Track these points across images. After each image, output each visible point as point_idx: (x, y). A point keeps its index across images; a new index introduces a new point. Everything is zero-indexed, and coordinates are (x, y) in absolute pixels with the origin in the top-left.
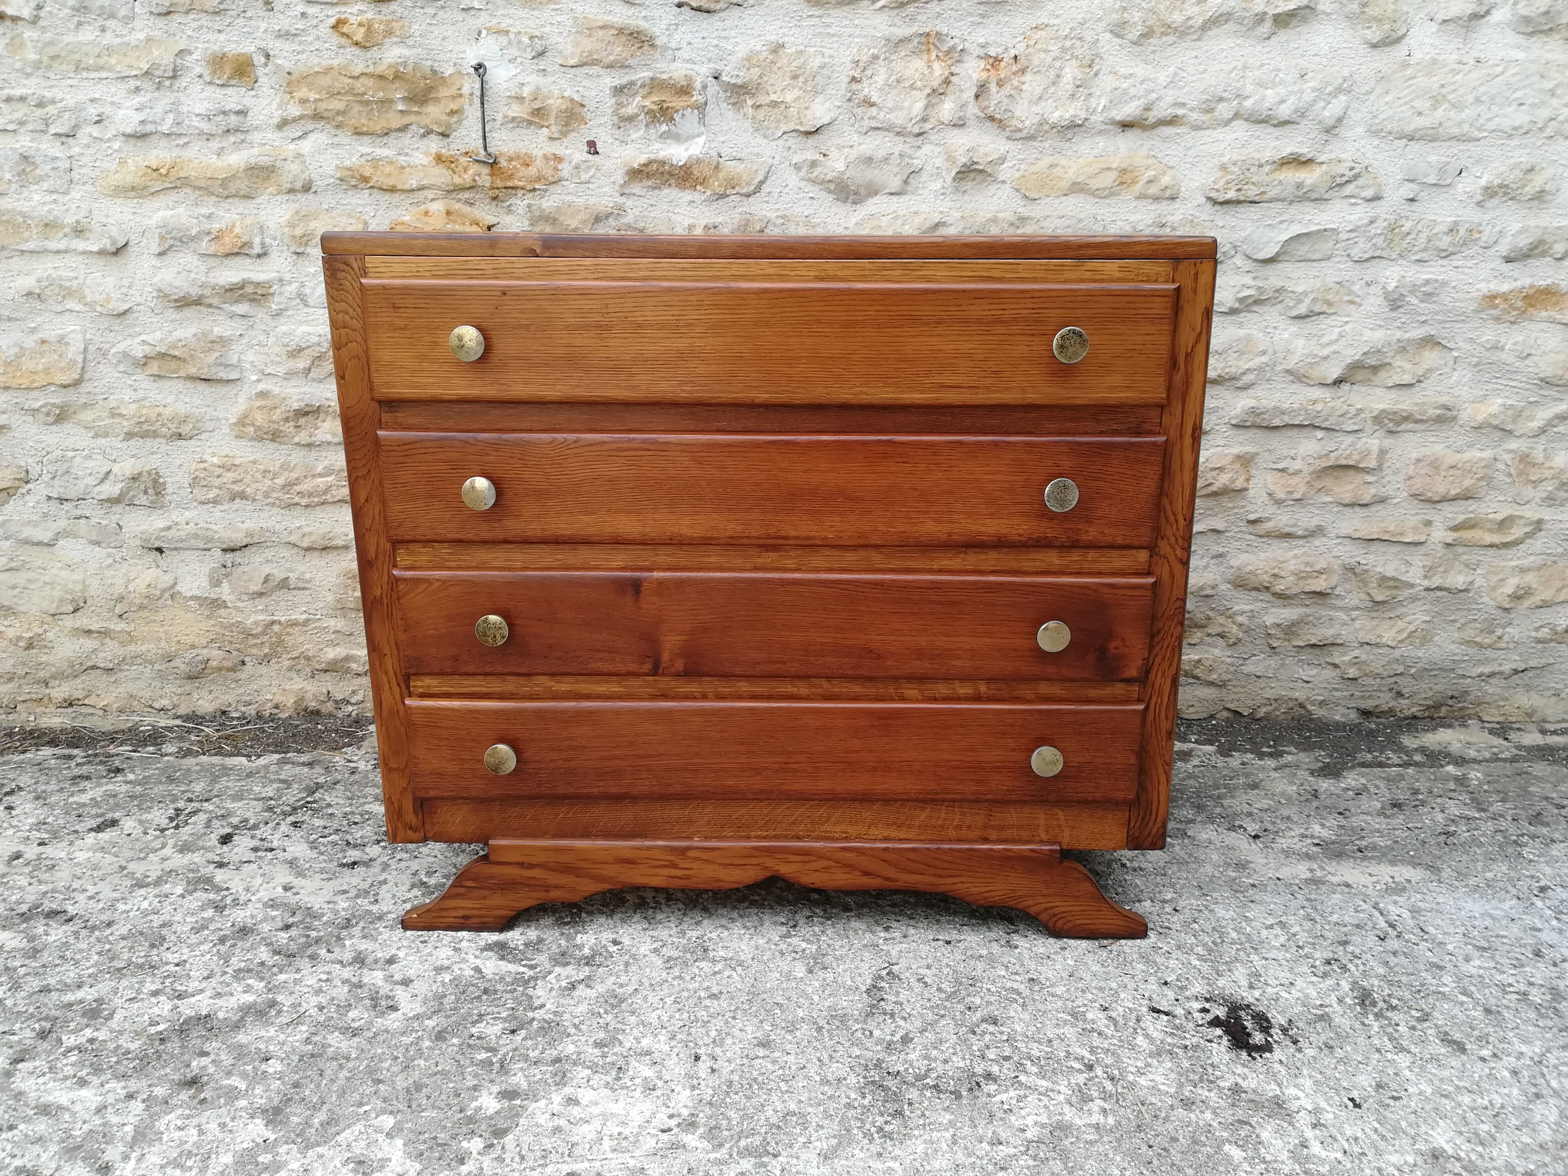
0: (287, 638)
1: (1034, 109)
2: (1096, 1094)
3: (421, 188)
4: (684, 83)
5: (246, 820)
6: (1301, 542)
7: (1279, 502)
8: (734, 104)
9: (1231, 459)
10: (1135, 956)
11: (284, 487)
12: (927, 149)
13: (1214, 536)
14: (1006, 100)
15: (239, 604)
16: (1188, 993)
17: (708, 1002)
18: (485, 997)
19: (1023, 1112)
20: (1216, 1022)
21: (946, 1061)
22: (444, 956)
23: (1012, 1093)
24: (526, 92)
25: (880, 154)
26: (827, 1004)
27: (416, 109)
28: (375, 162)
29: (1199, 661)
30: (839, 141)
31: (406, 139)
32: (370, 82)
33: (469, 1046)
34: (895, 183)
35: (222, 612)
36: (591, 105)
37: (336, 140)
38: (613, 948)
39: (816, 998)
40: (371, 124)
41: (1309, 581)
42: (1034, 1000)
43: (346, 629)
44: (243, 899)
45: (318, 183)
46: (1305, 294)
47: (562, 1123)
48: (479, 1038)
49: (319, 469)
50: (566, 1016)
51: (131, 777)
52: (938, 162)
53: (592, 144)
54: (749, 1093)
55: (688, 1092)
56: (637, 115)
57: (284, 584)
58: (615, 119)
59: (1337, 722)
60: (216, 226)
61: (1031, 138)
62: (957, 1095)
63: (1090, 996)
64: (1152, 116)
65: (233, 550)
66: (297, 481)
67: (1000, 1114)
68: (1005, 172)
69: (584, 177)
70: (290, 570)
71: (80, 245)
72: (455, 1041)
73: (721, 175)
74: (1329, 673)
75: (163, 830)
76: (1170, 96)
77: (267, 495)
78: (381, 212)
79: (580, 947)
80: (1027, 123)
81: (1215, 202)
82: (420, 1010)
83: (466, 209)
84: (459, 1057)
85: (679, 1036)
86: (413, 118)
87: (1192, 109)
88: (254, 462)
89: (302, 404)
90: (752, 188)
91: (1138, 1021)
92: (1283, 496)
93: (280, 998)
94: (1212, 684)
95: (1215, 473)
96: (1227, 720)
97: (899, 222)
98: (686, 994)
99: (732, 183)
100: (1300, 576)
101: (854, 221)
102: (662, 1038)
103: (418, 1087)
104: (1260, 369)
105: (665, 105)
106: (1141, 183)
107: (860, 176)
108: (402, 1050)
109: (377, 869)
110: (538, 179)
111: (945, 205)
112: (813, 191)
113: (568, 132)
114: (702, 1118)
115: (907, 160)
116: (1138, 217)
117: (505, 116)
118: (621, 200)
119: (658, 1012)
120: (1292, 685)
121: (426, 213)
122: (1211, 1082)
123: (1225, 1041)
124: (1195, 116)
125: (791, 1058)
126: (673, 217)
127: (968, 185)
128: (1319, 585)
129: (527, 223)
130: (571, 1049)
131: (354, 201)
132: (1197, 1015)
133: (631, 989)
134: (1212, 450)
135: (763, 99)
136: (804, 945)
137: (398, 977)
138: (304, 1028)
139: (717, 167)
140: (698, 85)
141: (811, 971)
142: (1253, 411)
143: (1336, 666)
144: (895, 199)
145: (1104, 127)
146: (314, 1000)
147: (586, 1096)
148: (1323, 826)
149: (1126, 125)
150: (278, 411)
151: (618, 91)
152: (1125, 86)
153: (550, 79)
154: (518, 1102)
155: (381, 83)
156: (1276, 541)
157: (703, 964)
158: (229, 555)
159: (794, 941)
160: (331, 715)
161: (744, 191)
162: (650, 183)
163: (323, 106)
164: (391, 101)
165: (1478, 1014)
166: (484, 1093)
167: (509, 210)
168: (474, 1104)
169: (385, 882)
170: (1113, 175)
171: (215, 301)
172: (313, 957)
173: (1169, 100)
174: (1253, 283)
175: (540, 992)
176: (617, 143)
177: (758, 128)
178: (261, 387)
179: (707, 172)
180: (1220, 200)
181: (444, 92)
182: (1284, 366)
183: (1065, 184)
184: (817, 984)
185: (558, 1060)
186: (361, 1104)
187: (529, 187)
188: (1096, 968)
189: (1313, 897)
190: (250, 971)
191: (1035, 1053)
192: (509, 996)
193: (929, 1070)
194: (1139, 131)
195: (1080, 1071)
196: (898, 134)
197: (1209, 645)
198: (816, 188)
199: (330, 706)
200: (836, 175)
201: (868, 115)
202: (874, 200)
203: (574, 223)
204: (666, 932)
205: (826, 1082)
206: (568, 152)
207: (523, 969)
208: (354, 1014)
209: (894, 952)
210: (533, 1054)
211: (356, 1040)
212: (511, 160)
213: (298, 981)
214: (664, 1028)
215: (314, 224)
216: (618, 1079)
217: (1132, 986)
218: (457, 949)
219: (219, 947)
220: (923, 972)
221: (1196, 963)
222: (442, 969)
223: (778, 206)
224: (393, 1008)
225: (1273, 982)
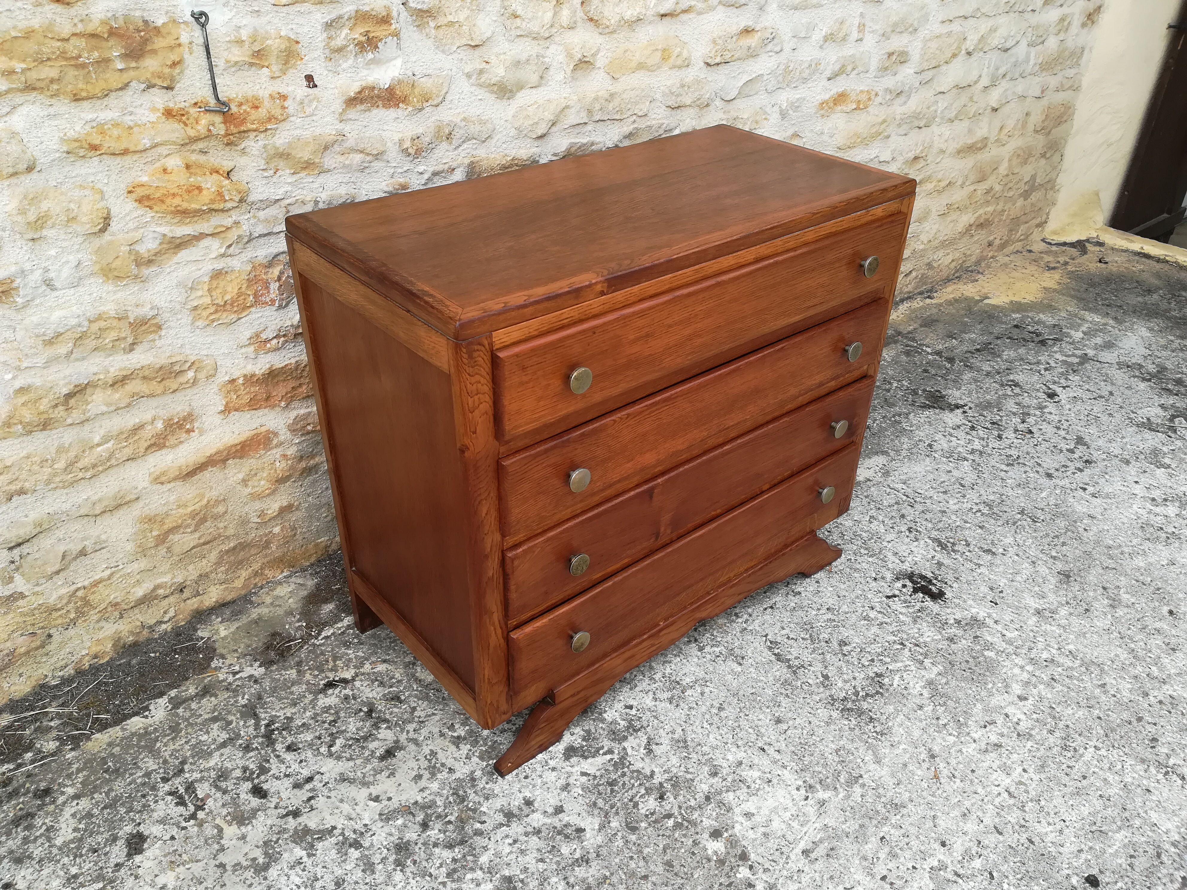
0: (91, 597)
1: (617, 10)
3: (156, 146)
4: (384, 14)
5: (245, 769)
8: (418, 26)
10: (848, 570)
11: (65, 469)
12: (553, 48)
14: (600, 5)
15: (37, 589)
16: (888, 580)
17: (723, 714)
18: (616, 788)
19: (911, 685)
20: (915, 591)
22: (554, 779)
23: (896, 678)
24: (244, 35)
25: (524, 57)
26: (771, 679)
27: (133, 64)
28: (101, 129)
30: (497, 50)
31: (127, 96)
32: (82, 43)
33: (655, 822)
34: (534, 78)
35: (21, 603)
36: (304, 41)
37: (51, 110)
38: (633, 712)
39: (763, 678)
40: (89, 87)
42: (843, 621)
43: (150, 566)
44: (359, 826)
45: (42, 161)
46: (748, 119)
47: (763, 830)
48: (652, 814)
49: (97, 439)
50: (674, 770)
51: (70, 791)
52: (561, 58)
53: (309, 78)
54: (808, 752)
56: (346, 46)
57: (83, 553)
58: (327, 51)
61: (613, 32)
62: (877, 693)
63: (859, 604)
64: (679, 8)
65: (19, 545)
66: (77, 459)
67: (905, 692)
68: (601, 61)
69: (309, 110)
70: (84, 539)
72: (643, 825)
73: (417, 92)
75: (193, 816)
77: (48, 482)
78: (114, 177)
79: (614, 722)
80: (613, 21)
81: (708, 64)
82: (596, 821)
83: (202, 158)
84: (661, 833)
85: (739, 743)
86: (132, 73)
88: (28, 457)
89: (71, 387)
90: (440, 99)
93: (507, 873)
97: (541, 109)
99: (426, 98)
101: (510, 114)
102: (734, 750)
103: (669, 864)
105: (371, 35)
106: (673, 57)
107: (513, 77)
108: (626, 851)
109: (412, 747)
110: (269, 120)
111: (567, 91)
112: (482, 93)
113: (287, 69)
114: (812, 782)
115: (541, 59)
116: (671, 82)
117: (227, 62)
118: (340, 126)
119: (711, 736)
121: (165, 170)
122: (946, 623)
123: (927, 598)
124: (698, 6)
125: (798, 720)
126: (384, 134)
127: (579, 73)
129: (263, 162)
130: (705, 787)
131: (83, 171)
132: (904, 590)
133: (679, 730)
135: (442, 21)
136: (717, 650)
137: (550, 810)
138: (554, 880)
139: (413, 85)
140: (394, 14)
141: (740, 664)
144: (534, 91)
145: (653, 19)
146: (530, 859)
147: (750, 806)
149: (664, 16)
150: (45, 401)
151: (329, 25)
153: (264, 20)
154: (726, 835)
155: (94, 42)
157: (689, 692)
158: (16, 551)
159: (708, 649)
160: (149, 641)
161: (435, 103)
162: (363, 107)
163: (33, 75)
164: (107, 61)
165: (980, 531)
166: (704, 842)
167: (243, 152)
168: (709, 852)
169: (433, 753)
170: (659, 54)
172: (478, 833)
174: (724, 116)
175: (638, 765)
176: (331, 74)
177: (440, 45)
178: (18, 384)
179: (407, 91)
180: (712, 63)
181: (159, 43)
183: (633, 65)
184: (752, 669)
185: (708, 798)
187: (262, 129)
188: (842, 586)
190: (455, 871)
191: (878, 650)
192: (626, 779)
193: (854, 688)
194: (670, 19)
195: (902, 649)
196: (535, 38)
198: (482, 91)
199: (145, 632)
200: (498, 78)
201: (515, 25)
202: (519, 95)
203: (306, 155)
204: (644, 684)
205: (828, 724)
206: (290, 89)
207: (608, 757)
208: (565, 850)
209: (758, 628)
210: (693, 803)
211: (594, 864)
212: (240, 104)
213: (497, 855)
214: (727, 743)
215: (45, 206)
216: (749, 787)
217: (866, 588)
218: (554, 769)
219: (408, 870)
220: (783, 632)
221: (870, 559)
222: (566, 787)
223: (457, 111)
224: (580, 830)
225: (906, 554)
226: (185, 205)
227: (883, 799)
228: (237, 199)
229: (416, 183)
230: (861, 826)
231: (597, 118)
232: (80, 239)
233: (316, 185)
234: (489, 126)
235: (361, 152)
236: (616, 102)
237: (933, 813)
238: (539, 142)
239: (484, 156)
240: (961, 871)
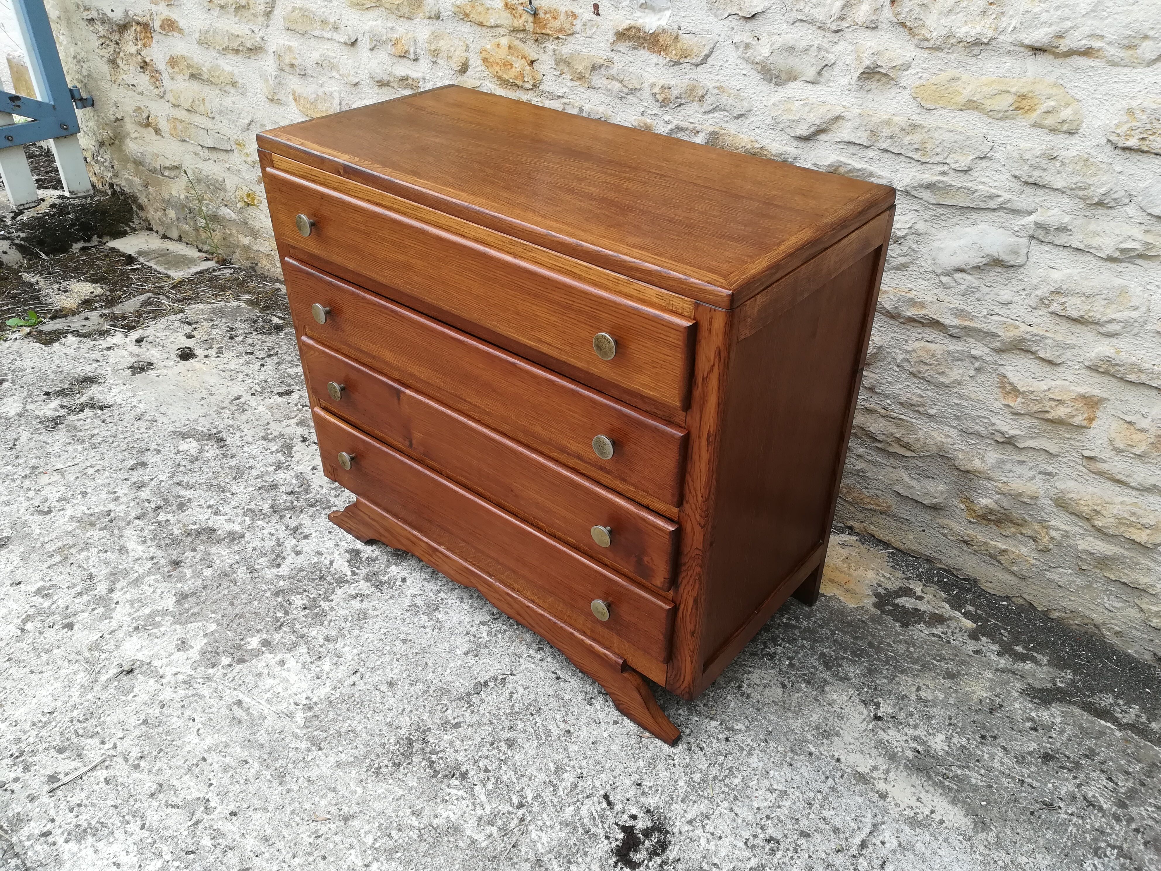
1: (943, 21)
2: (500, 823)
3: (497, 26)
6: (1134, 493)
7: (1119, 451)
9: (1073, 395)
10: (650, 755)
12: (842, 46)
13: (1045, 456)
14: (917, 9)
16: (643, 799)
17: (398, 643)
18: (317, 581)
19: (450, 807)
20: (628, 829)
21: (457, 751)
22: (328, 546)
23: (460, 793)
25: (802, 45)
26: (449, 679)
29: (1005, 551)
30: (771, 28)
33: (282, 605)
34: (811, 73)
38: (398, 583)
39: (448, 671)
41: (1132, 529)
42: (551, 745)
45: (444, 15)
47: (266, 672)
48: (290, 603)
50: (333, 613)
52: (849, 59)
53: (596, 7)
54: (351, 707)
55: (328, 689)
59: (1129, 655)
60: (395, 36)
61: (937, 49)
62: (436, 773)
63: (584, 763)
64: (1065, 45)
67: (439, 800)
68: (907, 78)
69: (589, 33)
71: (336, 36)
72: (280, 599)
73: (679, 45)
74: (1133, 612)
76: (1088, 26)
78: (476, 39)
79: (386, 573)
80: (935, 34)
81: (1116, 146)
82: (285, 573)
83: (521, 45)
85: (363, 655)
87: (1110, 44)
90: (700, 59)
91: (588, 797)
92: (1122, 446)
93: (247, 535)
94: (1012, 573)
95: (1054, 404)
96: (1020, 607)
97: (807, 109)
98: (395, 631)
99: (685, 54)
100: (1121, 521)
101: (773, 100)
102: (355, 651)
103: (241, 616)
104: (1127, 323)
107: (782, 62)
108: (257, 592)
110: (561, 30)
111: (850, 99)
112: (747, 69)
114: (316, 709)
115: (822, 52)
116: (1029, 145)
118: (612, 55)
119: (371, 635)
120: (1092, 606)
121: (499, 45)
122: (569, 862)
123: (614, 845)
124: (1112, 51)
126: (645, 74)
127: (873, 85)
128: (1142, 537)
129: (553, 62)
130: (314, 633)
131: (461, 29)
132: (625, 817)
133: (376, 613)
134: (1058, 382)
136: (485, 634)
137: (298, 549)
138: (237, 557)
139: (676, 38)
141: (466, 654)
142: (1108, 360)
143: (1142, 610)
144: (809, 86)
145: (1012, 48)
146: (256, 543)
147: (291, 663)
148: (948, 739)
149: (1037, 50)
152: (1037, 10)
154: (264, 649)
156: (1109, 483)
157: (424, 618)
159: (484, 629)
161: (693, 61)
162: (630, 44)
166: (259, 636)
167: (545, 50)
168: (249, 639)
170: (1010, 99)
171: (395, 85)
172: (281, 517)
173: (1087, 30)
174: (1140, 236)
175: (339, 591)
176: (612, 8)
177: (711, 8)
179: (669, 41)
180: (1120, 145)
182: (1155, 327)
183: (961, 99)
184: (459, 663)
185: (303, 636)
186: (214, 612)
187: (555, 36)
188: (615, 748)
189: (840, 788)
190: (253, 512)
191: (505, 778)
192: (326, 586)
193: (443, 751)
194: (1051, 57)
195: (512, 805)
196: (820, 28)
197: (1020, 542)
198: (749, 67)
200: (761, 58)
201: (797, 7)
202: (792, 85)
203: (580, 68)
204: (431, 587)
205: (390, 725)
206: (581, 11)
207: (349, 573)
208: (262, 560)
209: (523, 667)
210: (298, 626)
211: (248, 575)
212: (546, 13)
213: (263, 528)
214: (362, 646)
215: (441, 43)
216: (312, 663)
217: (616, 773)
218: (337, 545)
219: (256, 492)
220: (521, 690)
221: (681, 783)
222: (319, 553)
223: (717, 78)
224: (279, 566)
225: (709, 828)
226: (500, 73)
227: (291, 766)
228: (532, 83)
229: (662, 129)
230: (262, 746)
231: (884, 146)
232: (453, 72)
233: (585, 96)
234: (746, 105)
235: (621, 82)
236: (917, 137)
237: (270, 808)
238: (801, 144)
239: (732, 132)
240: (201, 826)
